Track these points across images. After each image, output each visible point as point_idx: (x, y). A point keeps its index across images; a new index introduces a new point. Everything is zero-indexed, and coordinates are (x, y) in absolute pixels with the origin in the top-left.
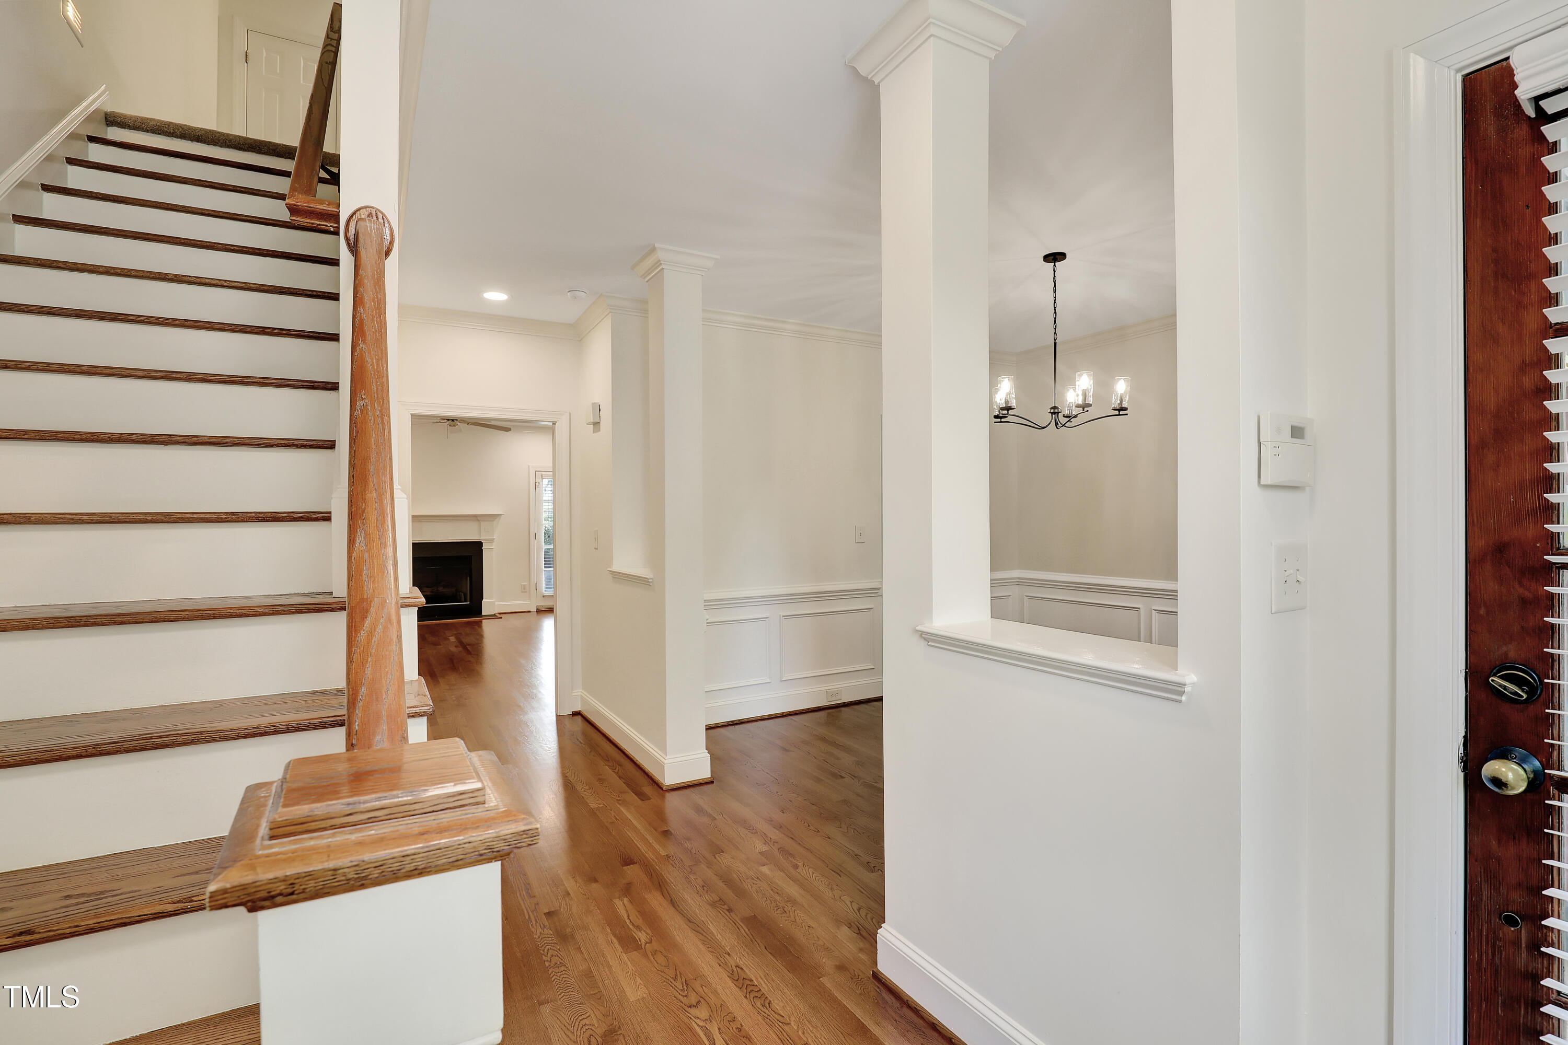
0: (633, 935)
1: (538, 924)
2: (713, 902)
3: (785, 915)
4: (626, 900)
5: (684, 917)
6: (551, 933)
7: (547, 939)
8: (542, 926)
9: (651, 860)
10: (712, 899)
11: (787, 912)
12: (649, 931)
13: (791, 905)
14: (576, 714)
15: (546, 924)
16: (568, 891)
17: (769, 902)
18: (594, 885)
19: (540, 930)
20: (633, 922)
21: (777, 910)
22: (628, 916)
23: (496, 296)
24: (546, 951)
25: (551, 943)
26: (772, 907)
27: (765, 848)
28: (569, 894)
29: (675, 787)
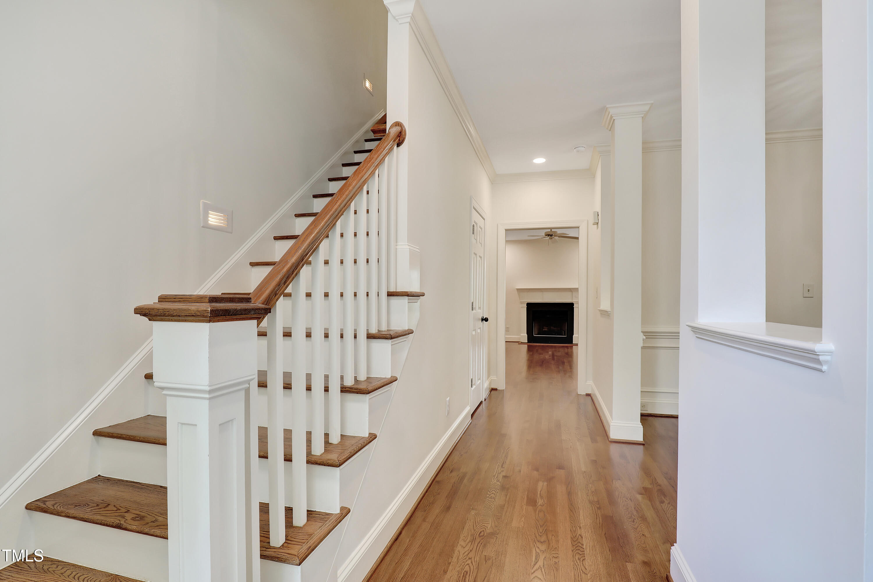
0: (536, 499)
1: (497, 479)
2: (592, 501)
3: (632, 523)
4: (545, 484)
5: (570, 502)
6: (500, 484)
7: (496, 486)
8: (498, 480)
9: (574, 471)
10: (593, 499)
11: (635, 522)
12: (546, 501)
13: (640, 520)
14: (588, 395)
15: (500, 480)
16: (521, 471)
17: (628, 513)
18: (535, 472)
19: (495, 481)
20: (541, 494)
21: (629, 519)
22: (541, 491)
23: (539, 161)
24: (491, 490)
25: (496, 488)
26: (627, 516)
27: (650, 486)
28: (521, 472)
29: (617, 441)
